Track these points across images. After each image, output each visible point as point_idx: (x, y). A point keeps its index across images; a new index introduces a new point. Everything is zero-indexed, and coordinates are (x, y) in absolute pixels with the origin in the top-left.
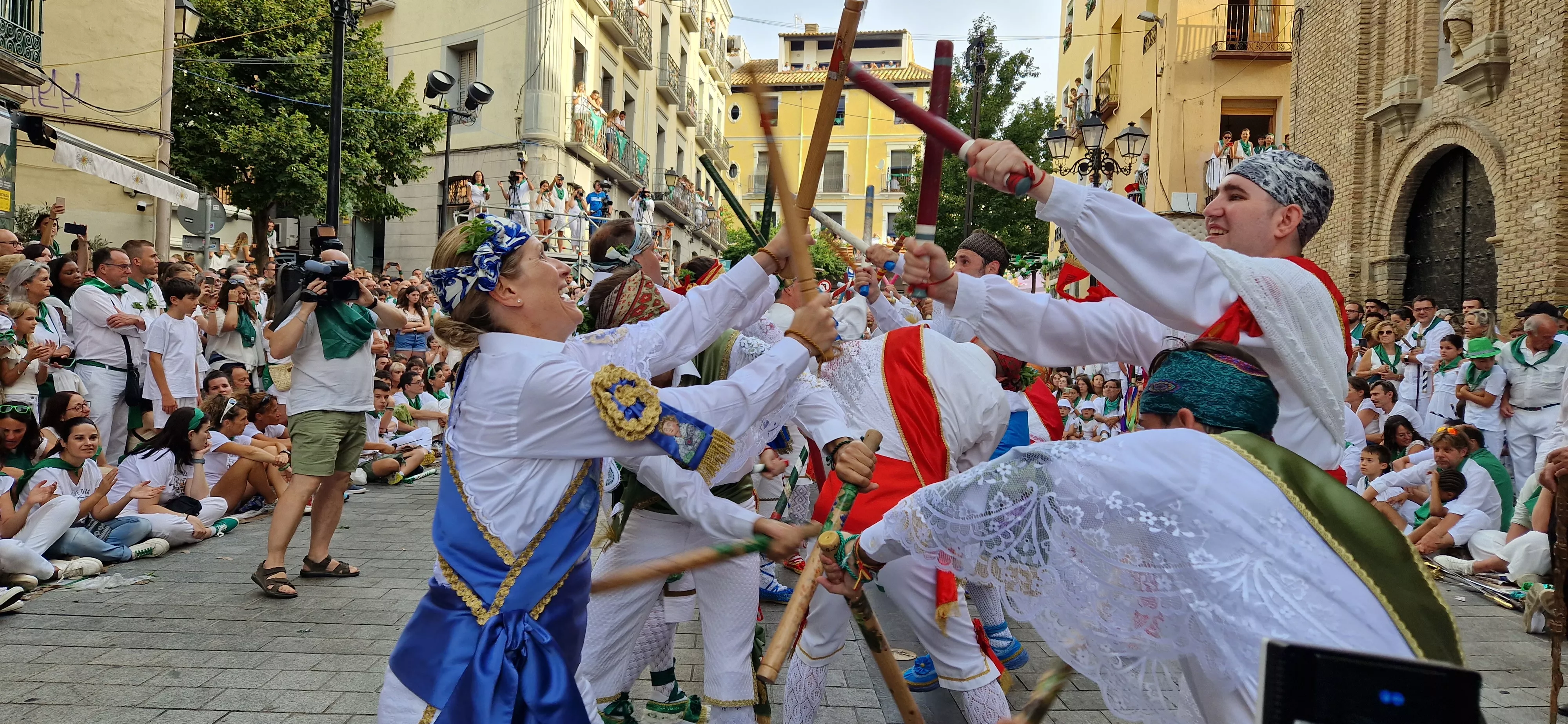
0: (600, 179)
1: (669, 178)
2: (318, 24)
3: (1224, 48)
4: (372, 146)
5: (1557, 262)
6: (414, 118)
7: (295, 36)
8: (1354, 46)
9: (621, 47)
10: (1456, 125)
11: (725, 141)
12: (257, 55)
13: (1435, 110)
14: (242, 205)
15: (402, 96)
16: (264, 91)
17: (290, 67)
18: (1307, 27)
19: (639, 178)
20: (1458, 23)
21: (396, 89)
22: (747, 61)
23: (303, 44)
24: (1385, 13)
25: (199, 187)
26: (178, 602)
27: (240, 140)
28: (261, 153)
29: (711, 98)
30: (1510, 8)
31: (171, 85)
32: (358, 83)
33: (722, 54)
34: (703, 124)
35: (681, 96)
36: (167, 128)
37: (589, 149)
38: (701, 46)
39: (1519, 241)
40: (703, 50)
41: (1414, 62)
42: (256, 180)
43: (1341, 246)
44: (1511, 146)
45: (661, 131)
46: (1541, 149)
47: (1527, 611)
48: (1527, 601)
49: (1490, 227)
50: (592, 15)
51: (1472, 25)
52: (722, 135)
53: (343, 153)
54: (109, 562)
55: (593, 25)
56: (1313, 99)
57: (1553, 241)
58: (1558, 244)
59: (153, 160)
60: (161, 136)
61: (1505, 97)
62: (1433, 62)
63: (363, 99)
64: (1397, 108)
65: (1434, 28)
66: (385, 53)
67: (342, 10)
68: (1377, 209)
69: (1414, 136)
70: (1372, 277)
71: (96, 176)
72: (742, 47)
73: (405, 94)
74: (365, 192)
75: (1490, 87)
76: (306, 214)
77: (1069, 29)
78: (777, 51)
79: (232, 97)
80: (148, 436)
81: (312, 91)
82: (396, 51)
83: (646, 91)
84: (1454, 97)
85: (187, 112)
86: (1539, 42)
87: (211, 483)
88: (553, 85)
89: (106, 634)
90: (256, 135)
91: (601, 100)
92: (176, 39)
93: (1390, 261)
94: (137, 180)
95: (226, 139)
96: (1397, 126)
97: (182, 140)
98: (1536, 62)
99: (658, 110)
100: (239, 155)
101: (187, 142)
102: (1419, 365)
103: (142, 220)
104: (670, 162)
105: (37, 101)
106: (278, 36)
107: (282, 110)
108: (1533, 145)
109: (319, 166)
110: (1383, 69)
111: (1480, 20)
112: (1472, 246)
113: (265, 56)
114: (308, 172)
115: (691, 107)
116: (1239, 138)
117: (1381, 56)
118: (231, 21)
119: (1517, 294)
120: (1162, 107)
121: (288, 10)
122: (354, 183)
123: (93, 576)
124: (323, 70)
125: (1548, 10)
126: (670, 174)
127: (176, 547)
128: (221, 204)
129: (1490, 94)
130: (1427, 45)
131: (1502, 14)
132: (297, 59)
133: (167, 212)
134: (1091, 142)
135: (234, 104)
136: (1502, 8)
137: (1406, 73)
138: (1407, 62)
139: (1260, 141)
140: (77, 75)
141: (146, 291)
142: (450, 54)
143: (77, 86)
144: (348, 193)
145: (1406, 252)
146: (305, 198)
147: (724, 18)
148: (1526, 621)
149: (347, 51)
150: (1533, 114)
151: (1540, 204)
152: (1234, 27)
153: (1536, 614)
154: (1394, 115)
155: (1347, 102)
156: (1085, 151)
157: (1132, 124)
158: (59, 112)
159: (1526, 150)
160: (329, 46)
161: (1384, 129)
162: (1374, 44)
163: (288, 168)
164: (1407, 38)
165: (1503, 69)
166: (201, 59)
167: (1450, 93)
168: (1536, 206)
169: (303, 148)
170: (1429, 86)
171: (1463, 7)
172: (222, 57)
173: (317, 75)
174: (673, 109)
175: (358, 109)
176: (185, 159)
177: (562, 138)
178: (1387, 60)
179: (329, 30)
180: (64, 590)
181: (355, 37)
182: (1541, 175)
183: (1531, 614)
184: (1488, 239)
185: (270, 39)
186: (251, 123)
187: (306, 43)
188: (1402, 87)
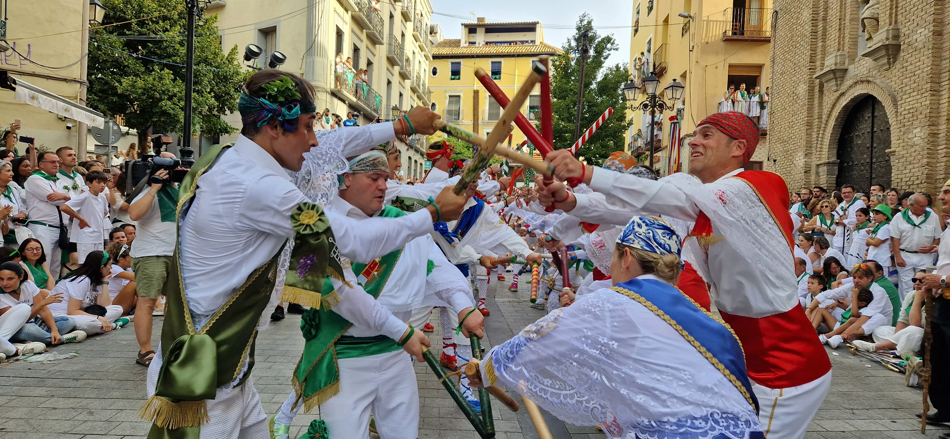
0: (352, 111)
1: (394, 111)
2: (178, 15)
3: (730, 34)
4: (212, 90)
5: (927, 165)
6: (238, 74)
7: (164, 22)
8: (808, 34)
9: (364, 30)
10: (869, 82)
11: (428, 89)
12: (141, 34)
13: (856, 73)
14: (131, 126)
15: (230, 60)
16: (145, 56)
17: (161, 41)
18: (780, 22)
19: (376, 111)
20: (870, 20)
21: (226, 55)
22: (442, 40)
23: (169, 27)
24: (827, 14)
25: (105, 115)
26: (93, 369)
27: (130, 86)
28: (144, 94)
29: (420, 62)
30: (901, 11)
31: (87, 52)
32: (203, 51)
33: (427, 35)
34: (415, 78)
35: (402, 61)
36: (85, 78)
37: (345, 93)
38: (414, 30)
39: (905, 152)
40: (415, 33)
41: (844, 43)
42: (140, 111)
43: (799, 154)
44: (901, 94)
45: (389, 83)
46: (919, 97)
47: (907, 373)
48: (907, 367)
49: (888, 144)
50: (347, 11)
51: (878, 22)
52: (427, 85)
53: (194, 95)
54: (49, 345)
55: (348, 17)
56: (783, 66)
57: (925, 152)
58: (928, 153)
59: (76, 98)
60: (81, 83)
61: (898, 65)
62: (855, 44)
63: (206, 61)
64: (833, 71)
65: (856, 23)
66: (220, 33)
67: (193, 6)
68: (821, 132)
69: (843, 88)
70: (817, 173)
71: (40, 107)
72: (439, 32)
73: (232, 59)
74: (207, 118)
75: (889, 59)
76: (171, 132)
77: (637, 22)
78: (460, 34)
79: (125, 59)
80: (73, 268)
81: (175, 56)
82: (226, 32)
83: (380, 58)
84: (867, 65)
85: (97, 69)
86: (918, 32)
87: (113, 296)
88: (323, 53)
89: (48, 389)
90: (140, 83)
91: (352, 63)
92: (90, 24)
93: (828, 163)
94: (66, 110)
95: (121, 85)
96: (833, 83)
97: (94, 86)
98: (916, 44)
99: (388, 69)
100: (130, 95)
101: (97, 87)
102: (845, 226)
103: (69, 135)
104: (395, 102)
105: (4, 62)
106: (153, 22)
107: (156, 67)
108: (914, 94)
109: (179, 102)
110: (825, 48)
111: (884, 18)
112: (877, 155)
113: (145, 34)
114: (172, 106)
115: (407, 68)
116: (739, 89)
117: (824, 40)
118: (124, 13)
119: (903, 184)
120: (693, 70)
121: (160, 6)
122: (200, 113)
123: (40, 353)
124: (181, 44)
125: (924, 13)
126: (395, 108)
127: (91, 335)
128: (118, 125)
129: (889, 63)
130: (851, 33)
131: (896, 15)
132: (165, 36)
133: (85, 131)
134: (650, 90)
135: (126, 64)
136: (896, 11)
137: (839, 50)
138: (839, 44)
139: (752, 91)
140: (29, 45)
141: (73, 178)
142: (260, 35)
143: (29, 53)
144: (197, 119)
145: (838, 159)
146: (171, 122)
147: (428, 13)
148: (906, 379)
149: (196, 31)
150: (914, 75)
151: (918, 130)
152: (736, 22)
153: (912, 375)
154: (832, 76)
155: (803, 68)
156: (647, 96)
157: (675, 80)
158: (18, 68)
159: (910, 97)
160: (185, 29)
161: (825, 84)
162: (820, 33)
163: (160, 104)
164: (840, 29)
165: (897, 48)
166: (105, 36)
167: (865, 62)
168: (915, 131)
169: (169, 91)
170: (852, 58)
171: (873, 11)
172: (118, 35)
173: (178, 46)
174: (397, 69)
175: (202, 67)
176: (96, 98)
177: (328, 86)
178: (828, 42)
179: (185, 19)
180: (22, 362)
181: (201, 23)
182: (919, 112)
183: (910, 375)
184: (886, 151)
185: (148, 24)
186: (137, 75)
187: (171, 27)
188: (836, 59)
